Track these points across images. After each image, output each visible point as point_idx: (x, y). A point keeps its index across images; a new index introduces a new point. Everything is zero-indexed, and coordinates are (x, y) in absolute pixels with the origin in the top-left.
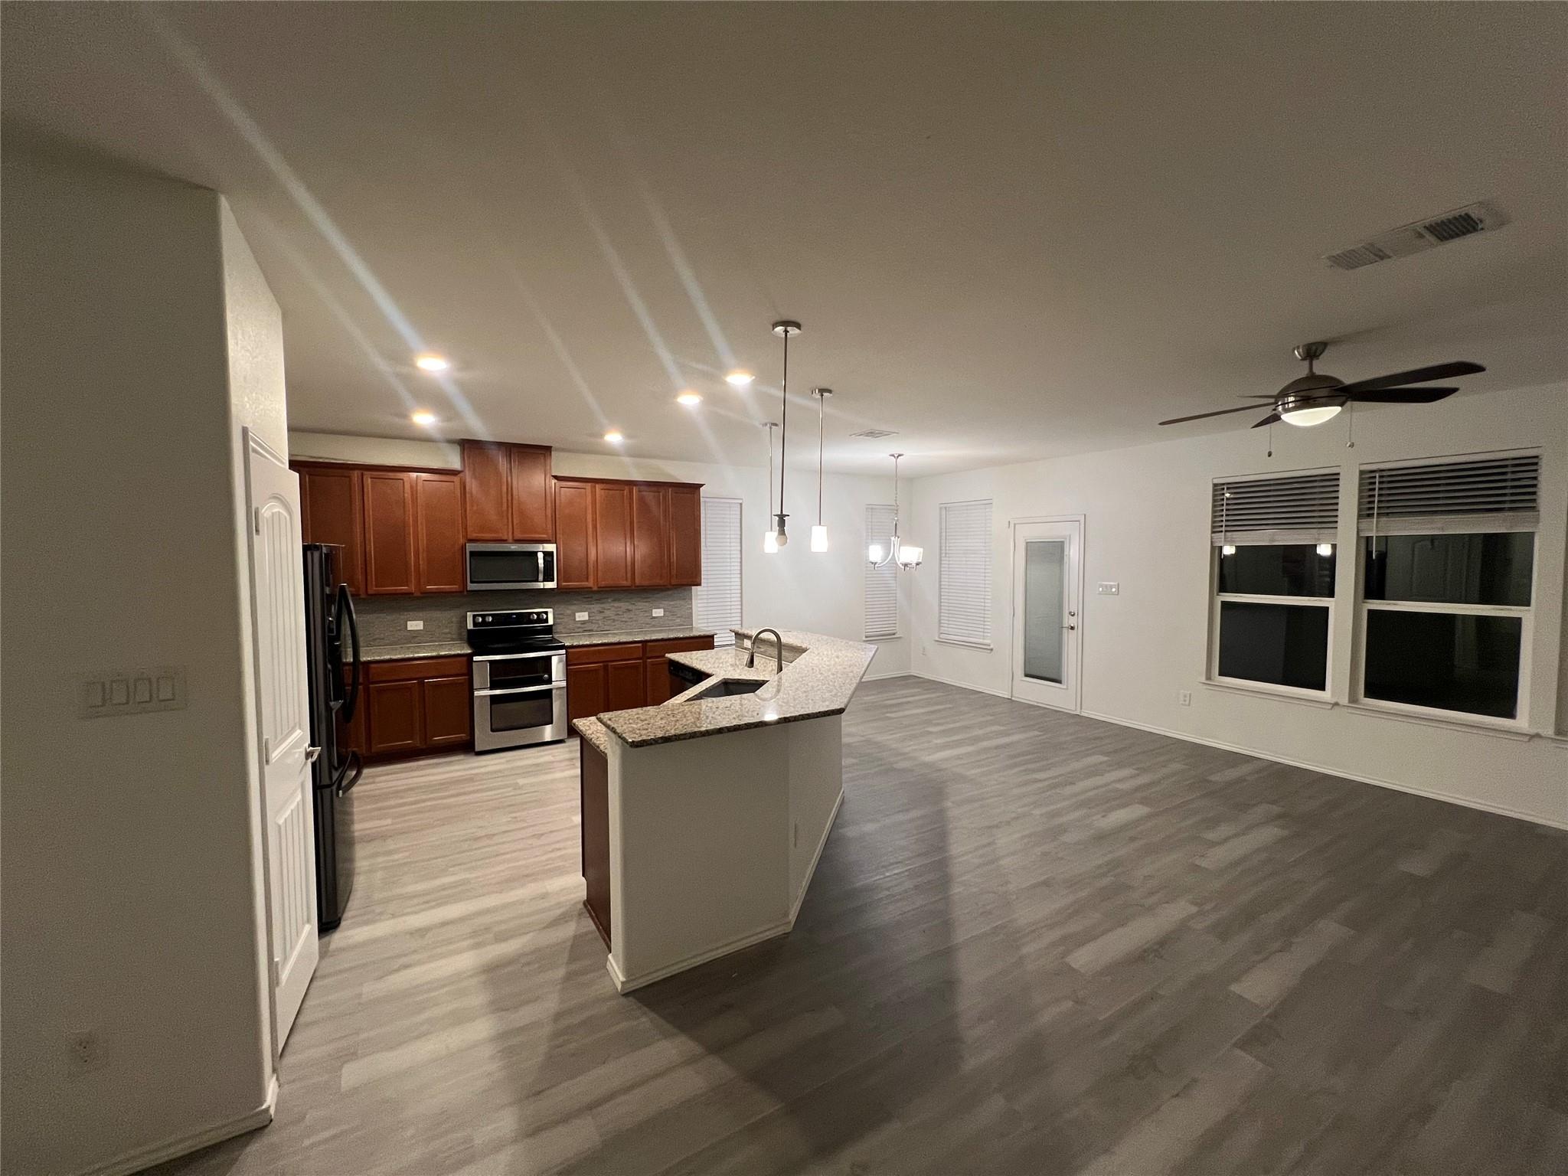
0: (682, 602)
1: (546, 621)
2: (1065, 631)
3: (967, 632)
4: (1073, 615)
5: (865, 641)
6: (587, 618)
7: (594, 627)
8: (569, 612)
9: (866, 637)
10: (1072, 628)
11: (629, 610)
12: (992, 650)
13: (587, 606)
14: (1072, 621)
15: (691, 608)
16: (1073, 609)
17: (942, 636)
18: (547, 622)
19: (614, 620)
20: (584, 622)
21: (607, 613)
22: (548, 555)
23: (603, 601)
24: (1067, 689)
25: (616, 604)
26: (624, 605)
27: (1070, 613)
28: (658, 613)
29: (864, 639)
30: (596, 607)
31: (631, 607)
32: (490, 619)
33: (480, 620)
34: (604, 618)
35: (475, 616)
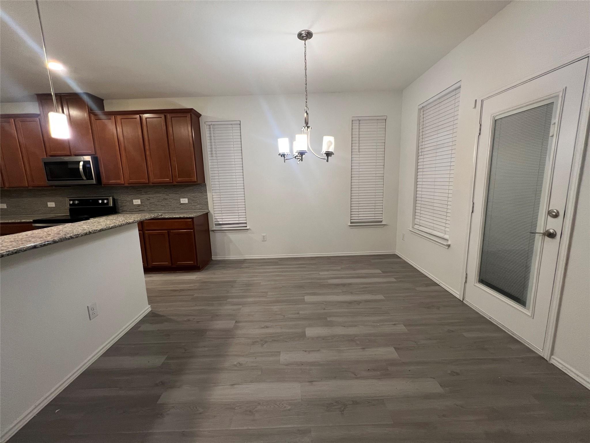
0: (200, 194)
1: (108, 203)
2: (538, 238)
3: (432, 225)
4: (556, 216)
5: (350, 226)
6: (140, 203)
7: (146, 208)
8: (128, 199)
9: (351, 223)
10: (552, 235)
11: (166, 199)
12: (449, 246)
13: (139, 196)
14: (553, 225)
15: (207, 198)
16: (557, 205)
17: (416, 227)
18: (108, 205)
19: (157, 205)
20: (139, 205)
21: (152, 200)
22: (86, 163)
23: (149, 193)
24: (533, 316)
25: (158, 195)
26: (162, 196)
27: (549, 213)
28: (184, 201)
29: (350, 224)
30: (146, 197)
31: (166, 197)
32: (77, 202)
33: (71, 202)
34: (150, 203)
35: (70, 200)
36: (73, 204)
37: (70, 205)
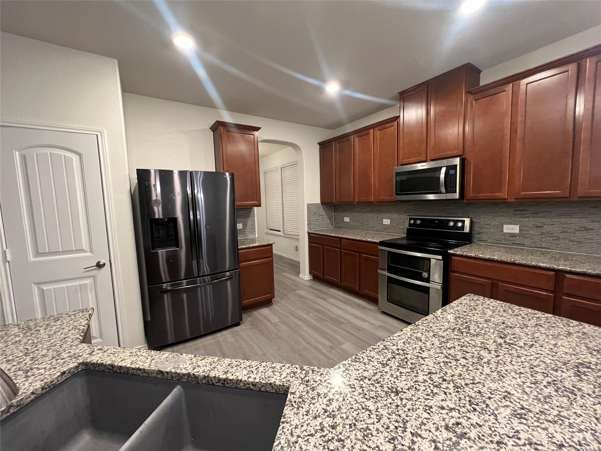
1: (463, 227)
6: (518, 232)
7: (527, 242)
8: (496, 223)
13: (519, 219)
18: (463, 230)
20: (513, 235)
22: (451, 168)
23: (541, 214)
30: (530, 221)
31: (589, 225)
32: (419, 222)
33: (412, 222)
34: (542, 234)
35: (410, 219)
36: (415, 224)
37: (410, 225)
